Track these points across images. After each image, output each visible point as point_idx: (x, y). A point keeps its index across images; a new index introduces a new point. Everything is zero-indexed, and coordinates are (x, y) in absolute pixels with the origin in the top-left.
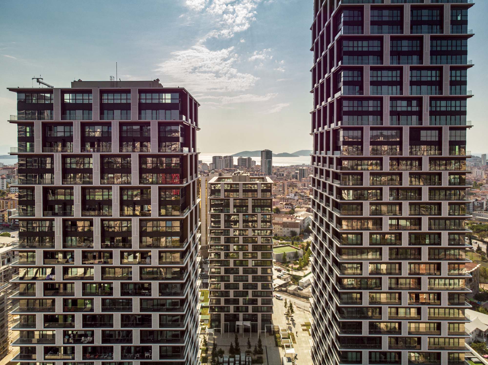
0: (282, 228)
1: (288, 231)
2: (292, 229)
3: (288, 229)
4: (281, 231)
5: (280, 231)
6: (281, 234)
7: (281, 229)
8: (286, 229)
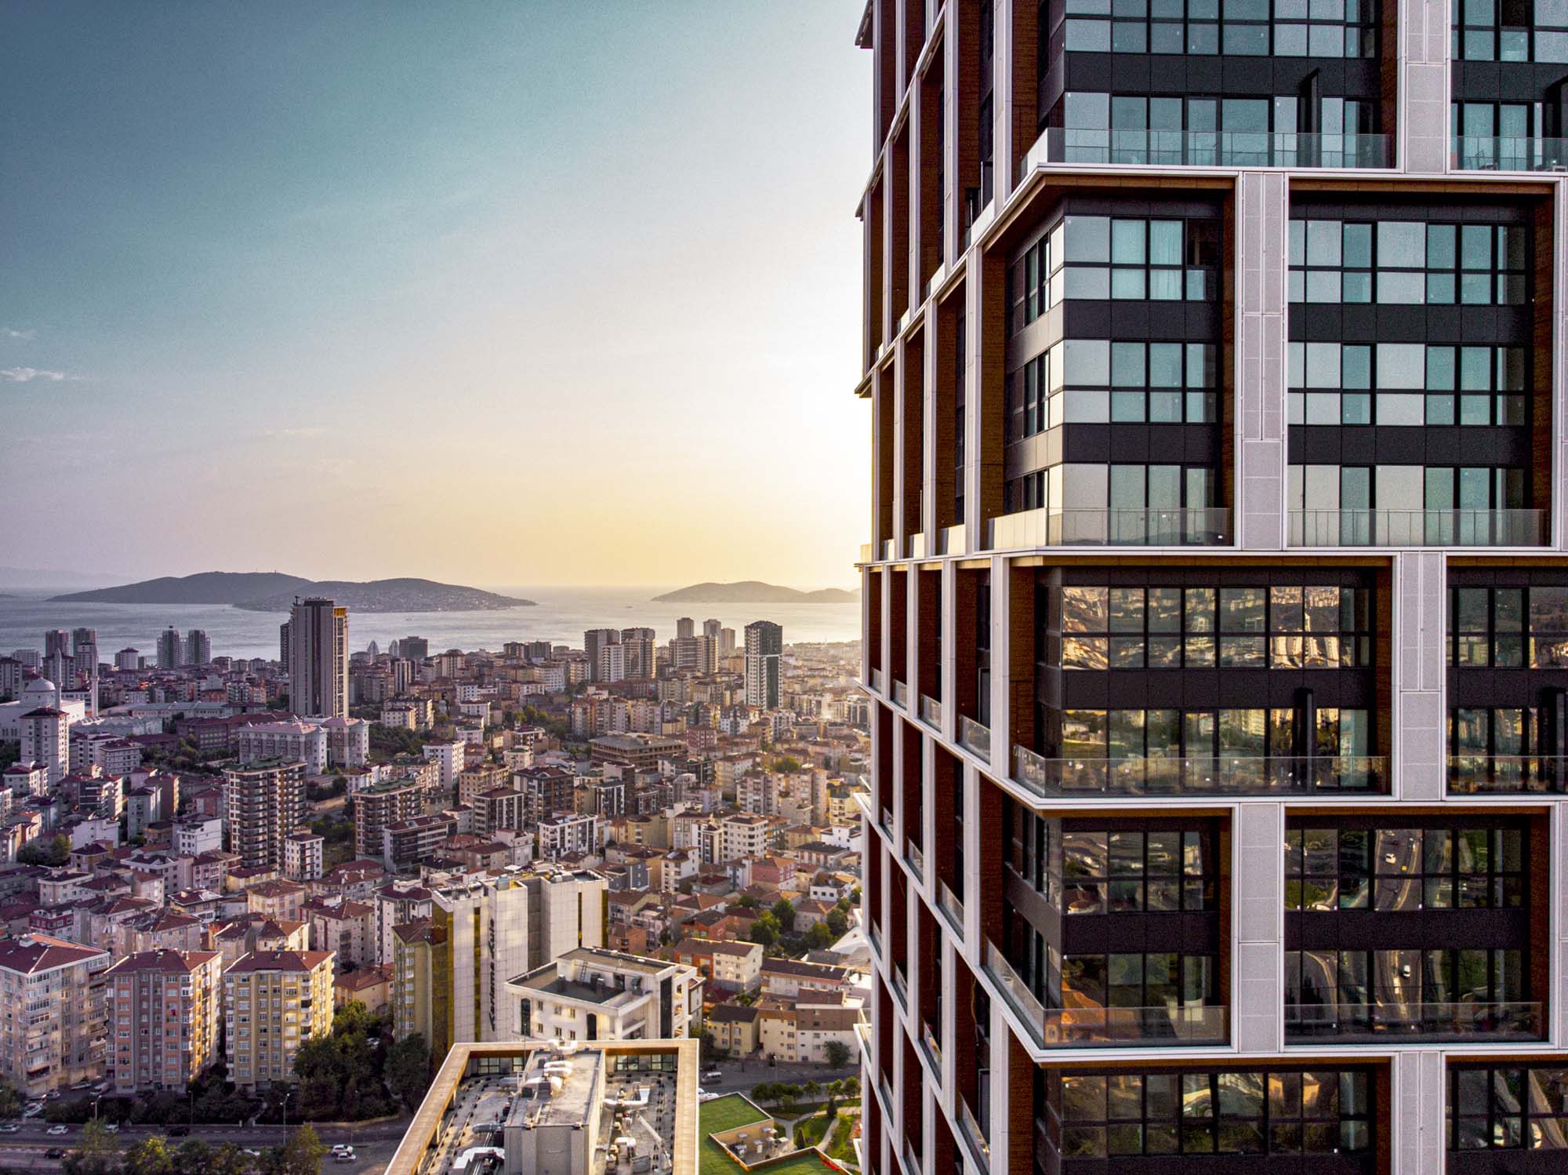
0: (793, 1029)
1: (817, 1042)
2: (830, 1036)
3: (817, 1036)
4: (791, 1041)
5: (787, 1040)
6: (791, 1053)
7: (791, 1035)
8: (809, 1034)
